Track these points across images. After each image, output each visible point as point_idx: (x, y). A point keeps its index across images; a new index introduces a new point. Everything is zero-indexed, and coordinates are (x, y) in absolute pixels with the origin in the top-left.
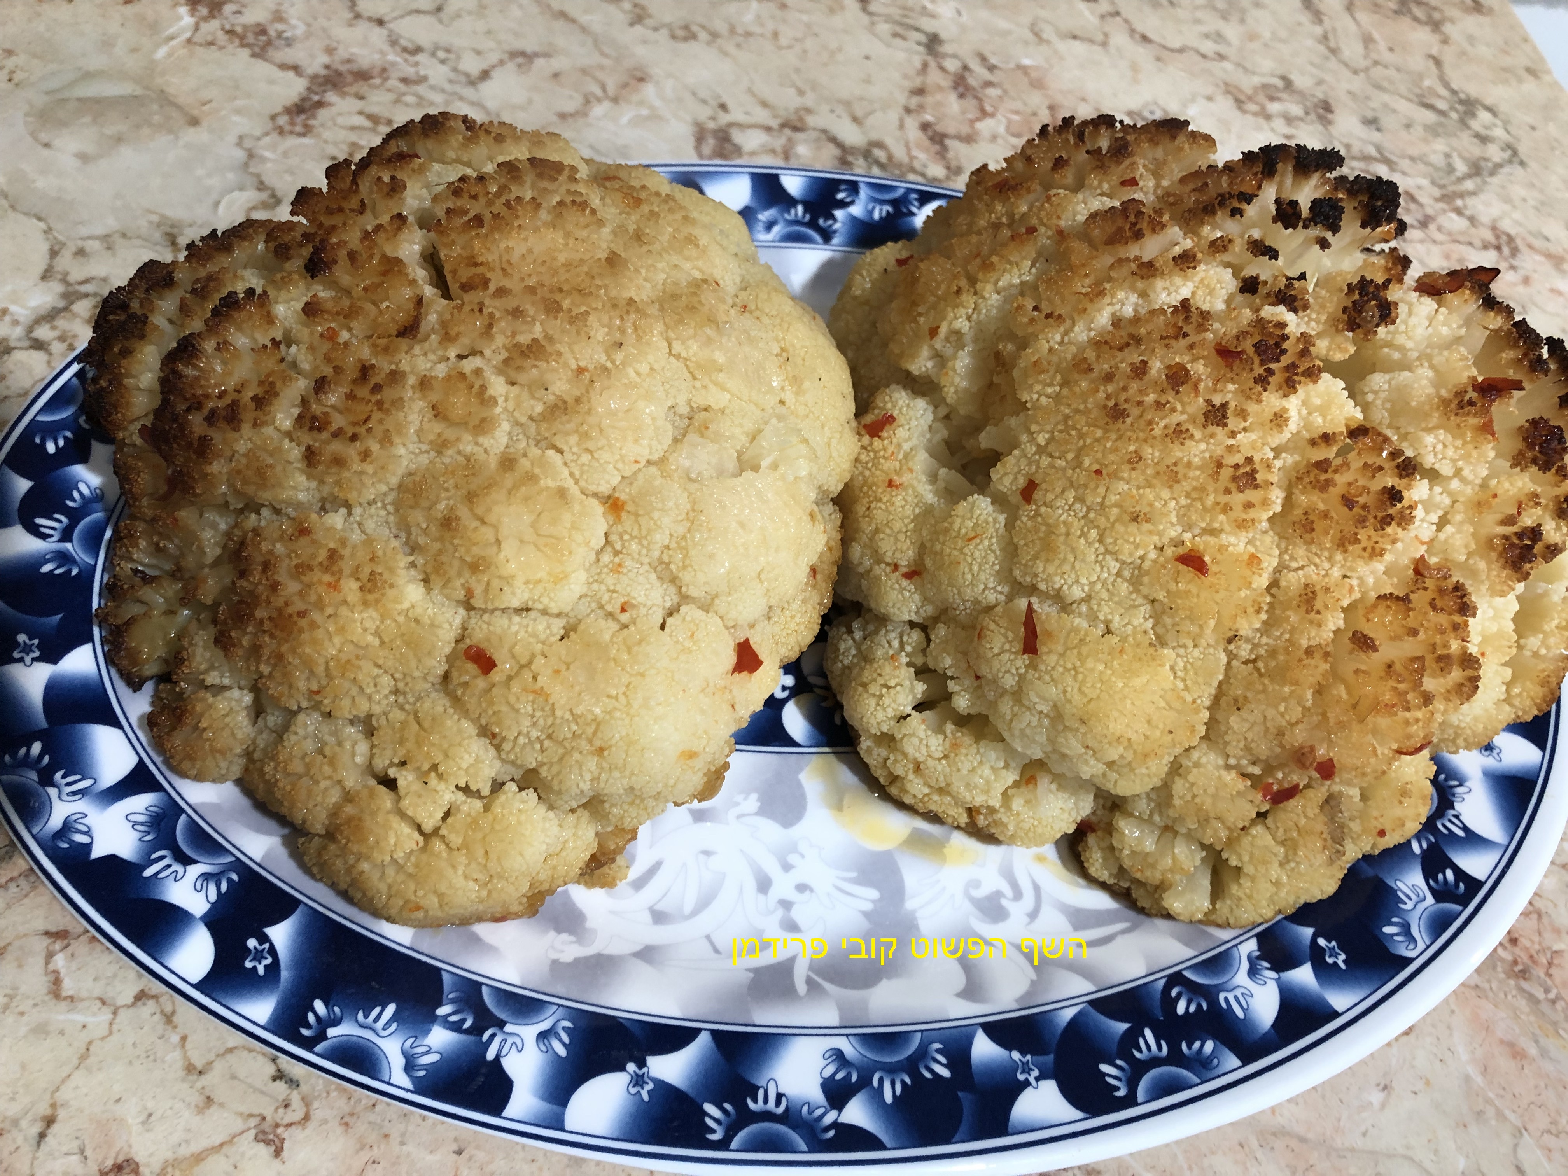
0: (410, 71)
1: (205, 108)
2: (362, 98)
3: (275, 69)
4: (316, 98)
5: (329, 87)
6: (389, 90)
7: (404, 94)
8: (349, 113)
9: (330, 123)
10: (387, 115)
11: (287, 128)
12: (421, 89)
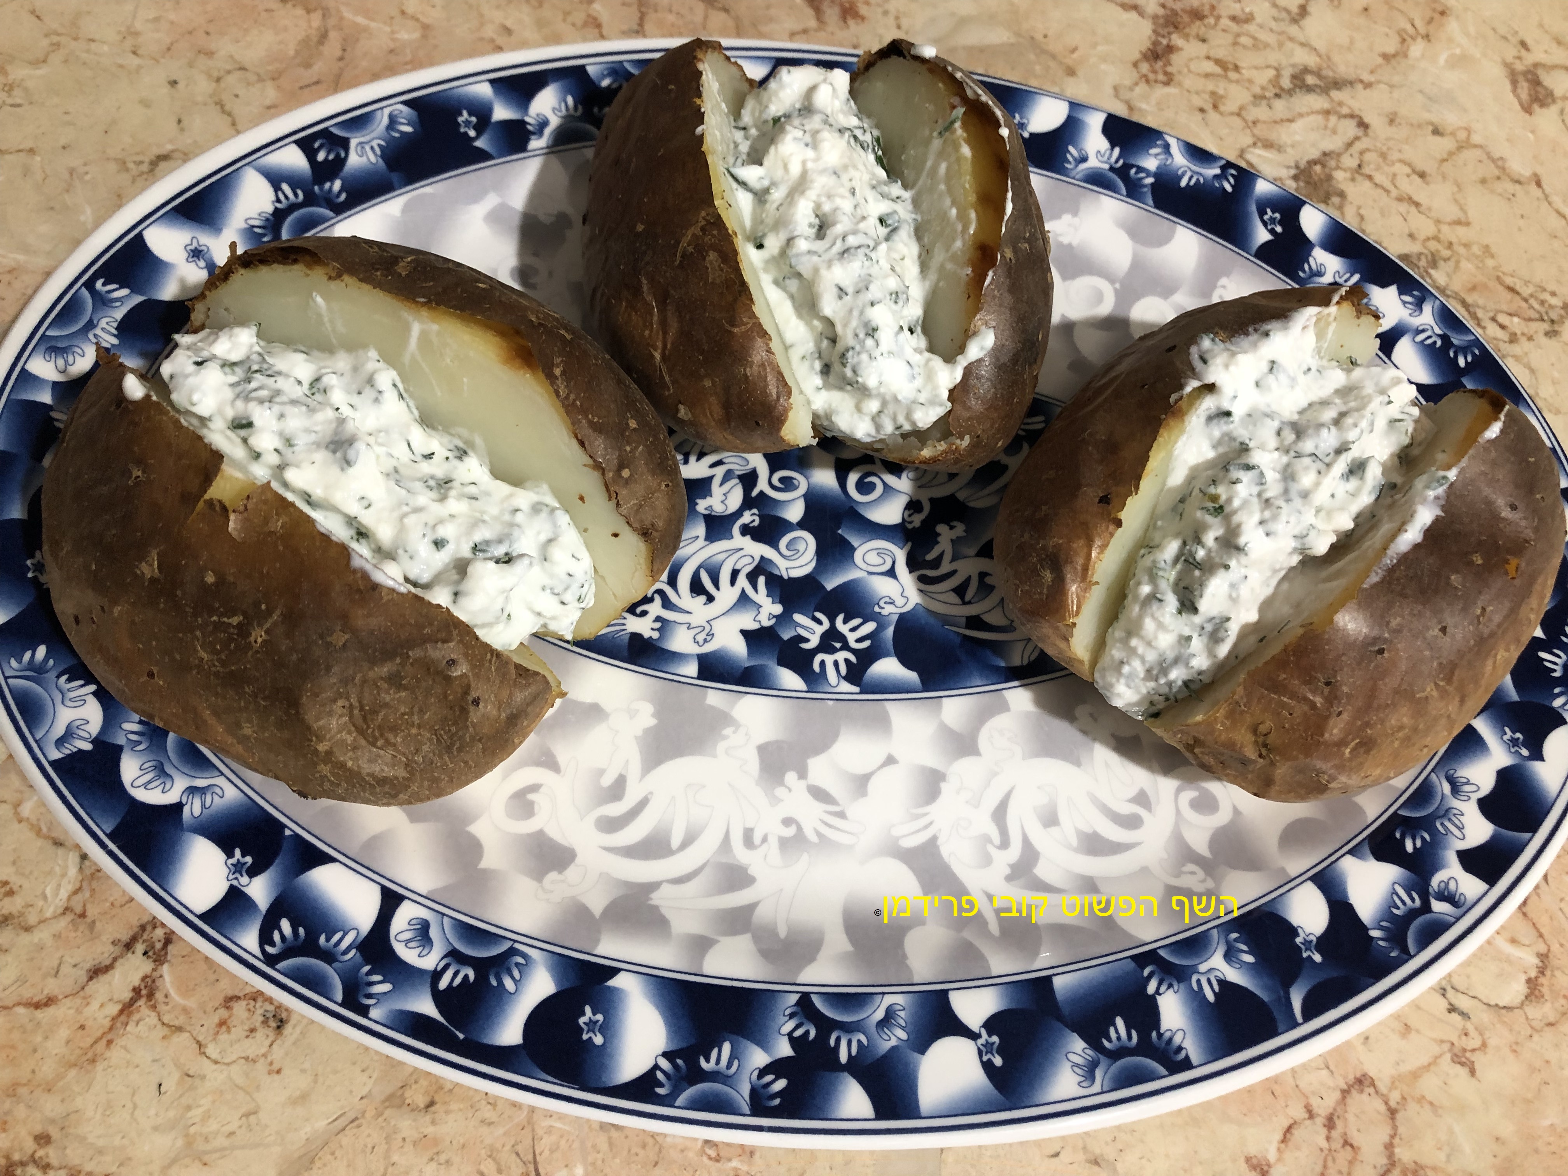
0: (1236, 9)
1: (1075, 56)
2: (1204, 41)
3: (1120, 9)
4: (1165, 42)
5: (1171, 29)
6: (1224, 30)
7: (1238, 35)
8: (1198, 58)
9: (1185, 70)
10: (1230, 59)
11: (1151, 76)
12: (1251, 28)
